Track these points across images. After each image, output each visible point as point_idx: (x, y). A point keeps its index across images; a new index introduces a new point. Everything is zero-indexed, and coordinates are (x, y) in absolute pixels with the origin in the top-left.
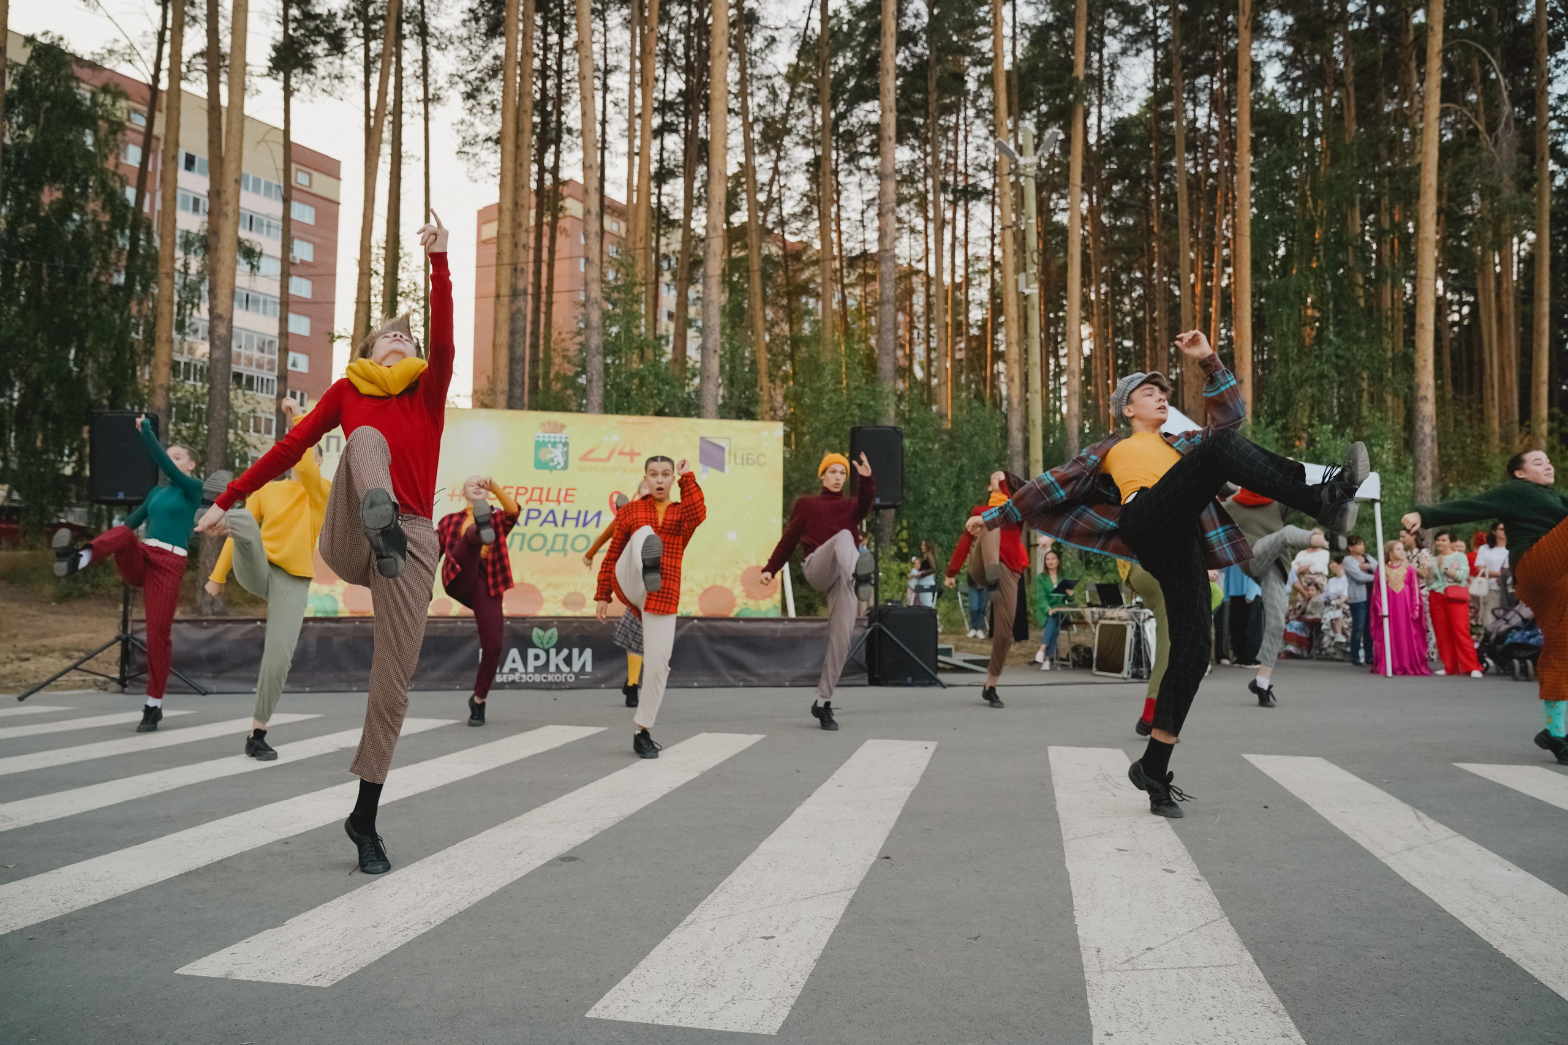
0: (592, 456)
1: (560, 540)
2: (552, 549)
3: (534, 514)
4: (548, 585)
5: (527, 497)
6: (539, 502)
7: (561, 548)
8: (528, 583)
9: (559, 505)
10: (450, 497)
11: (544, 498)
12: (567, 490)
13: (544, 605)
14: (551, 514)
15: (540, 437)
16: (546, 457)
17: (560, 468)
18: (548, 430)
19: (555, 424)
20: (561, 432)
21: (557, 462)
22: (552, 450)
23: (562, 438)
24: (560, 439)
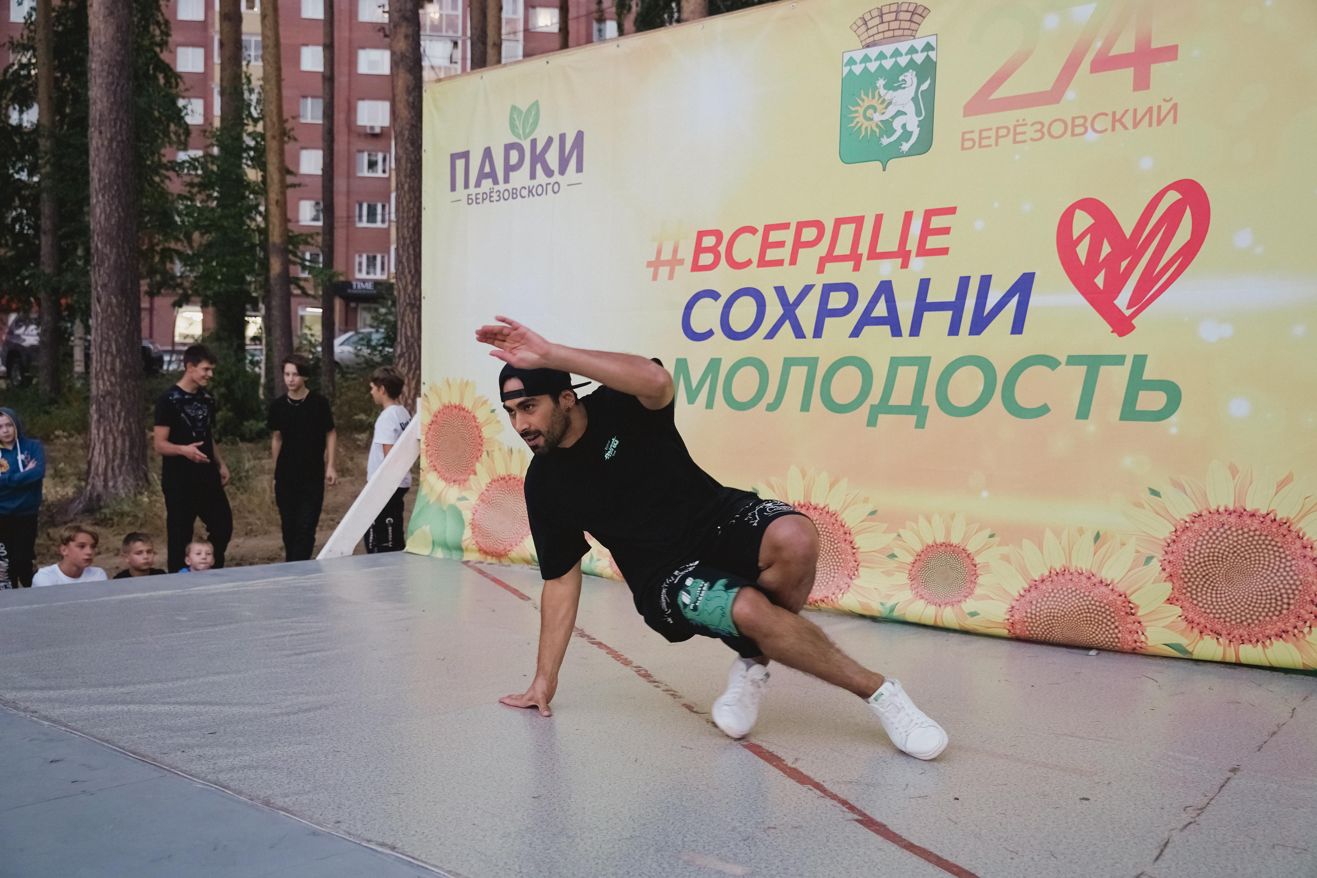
0: (1002, 92)
1: (907, 376)
2: (884, 407)
3: (838, 300)
4: (873, 513)
5: (822, 249)
6: (851, 264)
7: (907, 402)
8: (822, 506)
9: (905, 265)
10: (652, 269)
11: (864, 249)
12: (929, 214)
13: (858, 577)
14: (883, 297)
15: (855, 63)
16: (872, 119)
17: (909, 149)
18: (877, 37)
19: (895, 14)
20: (914, 32)
21: (902, 131)
22: (889, 95)
23: (916, 52)
24: (909, 57)
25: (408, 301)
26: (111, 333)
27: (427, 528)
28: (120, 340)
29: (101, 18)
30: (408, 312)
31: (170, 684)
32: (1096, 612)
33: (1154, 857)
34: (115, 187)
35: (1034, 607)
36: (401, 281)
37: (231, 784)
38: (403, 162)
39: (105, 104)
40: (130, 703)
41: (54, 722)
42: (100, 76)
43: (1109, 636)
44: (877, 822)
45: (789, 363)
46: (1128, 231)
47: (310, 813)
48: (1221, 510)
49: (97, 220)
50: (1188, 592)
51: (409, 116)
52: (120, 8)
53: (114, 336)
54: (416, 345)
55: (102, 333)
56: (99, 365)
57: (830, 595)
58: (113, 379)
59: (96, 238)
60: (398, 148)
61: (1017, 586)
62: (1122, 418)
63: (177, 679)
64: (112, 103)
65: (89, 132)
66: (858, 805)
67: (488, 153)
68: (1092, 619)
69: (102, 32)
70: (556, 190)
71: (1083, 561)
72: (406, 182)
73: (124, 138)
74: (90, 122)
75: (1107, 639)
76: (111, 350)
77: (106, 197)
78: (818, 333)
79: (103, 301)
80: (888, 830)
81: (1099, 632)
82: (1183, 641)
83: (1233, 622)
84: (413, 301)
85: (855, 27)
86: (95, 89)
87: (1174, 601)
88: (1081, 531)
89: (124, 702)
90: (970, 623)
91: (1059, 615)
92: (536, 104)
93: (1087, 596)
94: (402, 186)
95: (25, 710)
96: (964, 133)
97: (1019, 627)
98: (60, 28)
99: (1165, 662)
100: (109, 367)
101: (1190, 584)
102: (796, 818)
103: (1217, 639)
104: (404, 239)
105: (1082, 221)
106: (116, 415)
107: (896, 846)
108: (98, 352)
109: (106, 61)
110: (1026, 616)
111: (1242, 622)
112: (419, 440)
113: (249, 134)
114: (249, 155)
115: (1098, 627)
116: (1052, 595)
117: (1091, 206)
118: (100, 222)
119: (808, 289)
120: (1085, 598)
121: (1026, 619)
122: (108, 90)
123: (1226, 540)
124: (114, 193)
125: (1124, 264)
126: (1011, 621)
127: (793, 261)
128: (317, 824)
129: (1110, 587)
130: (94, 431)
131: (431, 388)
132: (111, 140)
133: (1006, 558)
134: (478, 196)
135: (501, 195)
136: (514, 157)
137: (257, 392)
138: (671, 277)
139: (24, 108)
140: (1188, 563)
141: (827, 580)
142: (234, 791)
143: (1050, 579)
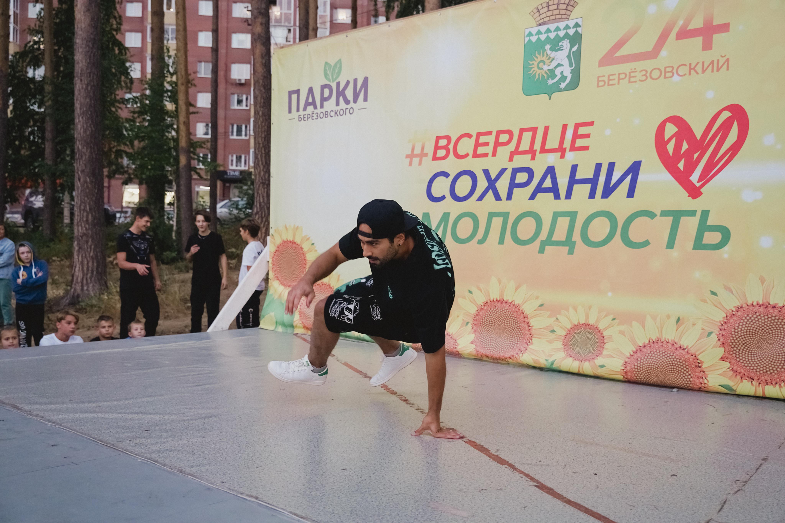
0: (621, 53)
1: (563, 223)
2: (549, 241)
3: (522, 177)
4: (542, 305)
5: (512, 147)
6: (530, 156)
7: (564, 239)
8: (510, 301)
9: (562, 157)
10: (408, 160)
11: (537, 146)
12: (578, 126)
13: (532, 344)
14: (549, 176)
15: (532, 35)
16: (542, 69)
17: (565, 87)
18: (546, 19)
19: (556, 5)
20: (568, 17)
21: (561, 76)
22: (553, 54)
23: (570, 28)
24: (565, 31)
25: (261, 181)
26: (86, 199)
27: (272, 314)
28: (92, 203)
29: (82, 13)
30: (261, 187)
31: (122, 402)
32: (677, 365)
33: (718, 510)
34: (90, 113)
35: (639, 362)
36: (257, 168)
37: (159, 460)
38: (259, 98)
39: (84, 64)
40: (98, 412)
41: (54, 423)
42: (81, 47)
43: (685, 380)
44: (548, 487)
45: (491, 215)
46: (698, 136)
47: (206, 477)
48: (755, 304)
49: (79, 132)
50: (734, 353)
51: (263, 71)
52: (93, 7)
53: (88, 201)
54: (265, 207)
55: (81, 199)
56: (79, 217)
57: (515, 355)
58: (87, 226)
59: (78, 143)
60: (256, 90)
61: (629, 349)
62: (694, 248)
63: (126, 399)
64: (89, 63)
65: (75, 80)
66: (536, 477)
67: (311, 90)
68: (675, 370)
69: (83, 21)
70: (351, 112)
71: (670, 334)
72: (260, 110)
73: (95, 84)
74: (75, 74)
75: (684, 382)
76: (86, 209)
77: (84, 118)
78: (509, 197)
79: (82, 180)
80: (555, 491)
81: (679, 378)
82: (730, 383)
83: (761, 372)
84: (264, 181)
85: (532, 14)
86: (78, 54)
87: (725, 359)
88: (668, 317)
89: (95, 412)
90: (600, 372)
91: (654, 367)
92: (340, 61)
93: (672, 356)
94: (258, 113)
95: (37, 416)
96: (598, 77)
97: (630, 374)
98: (58, 21)
99: (719, 396)
100: (85, 219)
101: (735, 349)
102: (498, 484)
103: (751, 382)
104: (259, 144)
105: (671, 130)
106: (89, 247)
107: (560, 501)
108: (79, 210)
109: (85, 39)
110: (634, 368)
111: (767, 371)
112: (268, 262)
113: (168, 83)
114: (168, 94)
115: (678, 374)
116: (650, 355)
117: (676, 120)
118: (80, 133)
119: (503, 171)
120: (671, 357)
121: (634, 370)
122: (86, 55)
123: (757, 322)
124: (89, 116)
125: (696, 156)
126: (625, 371)
127: (494, 154)
128: (211, 484)
129: (686, 350)
130: (76, 257)
131: (275, 231)
132: (87, 85)
133: (622, 333)
134: (305, 116)
135: (319, 116)
136: (327, 92)
137: (171, 235)
138: (420, 164)
139: (36, 67)
140: (734, 336)
141: (513, 346)
142: (161, 464)
143: (649, 345)
